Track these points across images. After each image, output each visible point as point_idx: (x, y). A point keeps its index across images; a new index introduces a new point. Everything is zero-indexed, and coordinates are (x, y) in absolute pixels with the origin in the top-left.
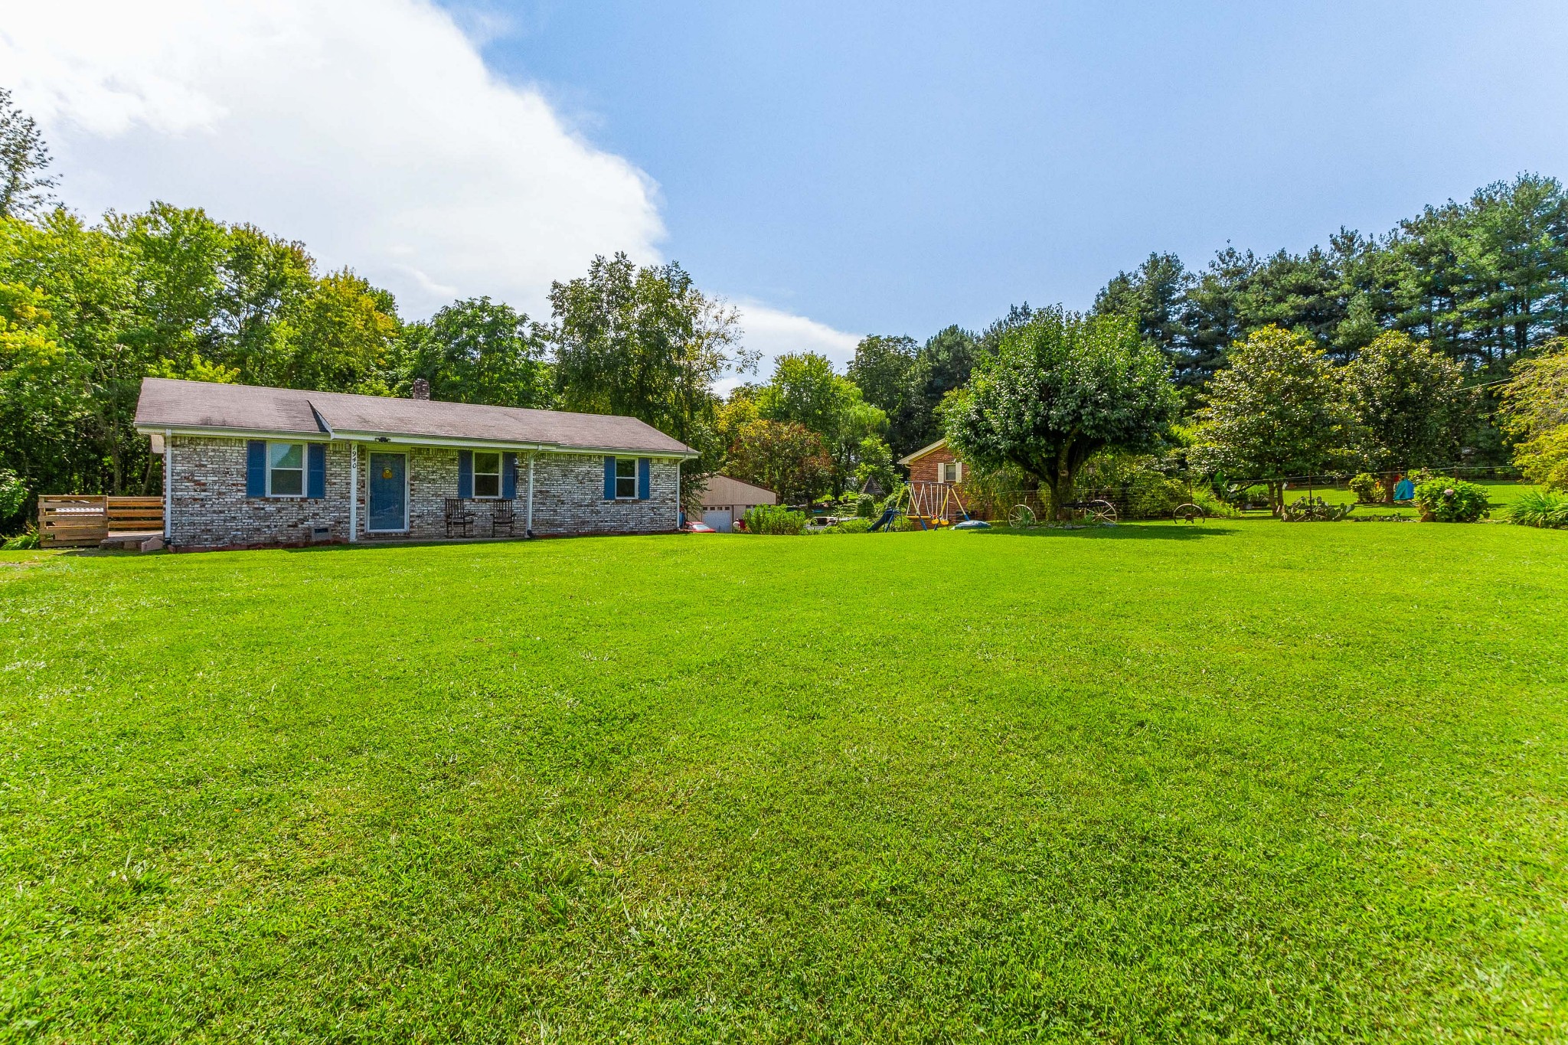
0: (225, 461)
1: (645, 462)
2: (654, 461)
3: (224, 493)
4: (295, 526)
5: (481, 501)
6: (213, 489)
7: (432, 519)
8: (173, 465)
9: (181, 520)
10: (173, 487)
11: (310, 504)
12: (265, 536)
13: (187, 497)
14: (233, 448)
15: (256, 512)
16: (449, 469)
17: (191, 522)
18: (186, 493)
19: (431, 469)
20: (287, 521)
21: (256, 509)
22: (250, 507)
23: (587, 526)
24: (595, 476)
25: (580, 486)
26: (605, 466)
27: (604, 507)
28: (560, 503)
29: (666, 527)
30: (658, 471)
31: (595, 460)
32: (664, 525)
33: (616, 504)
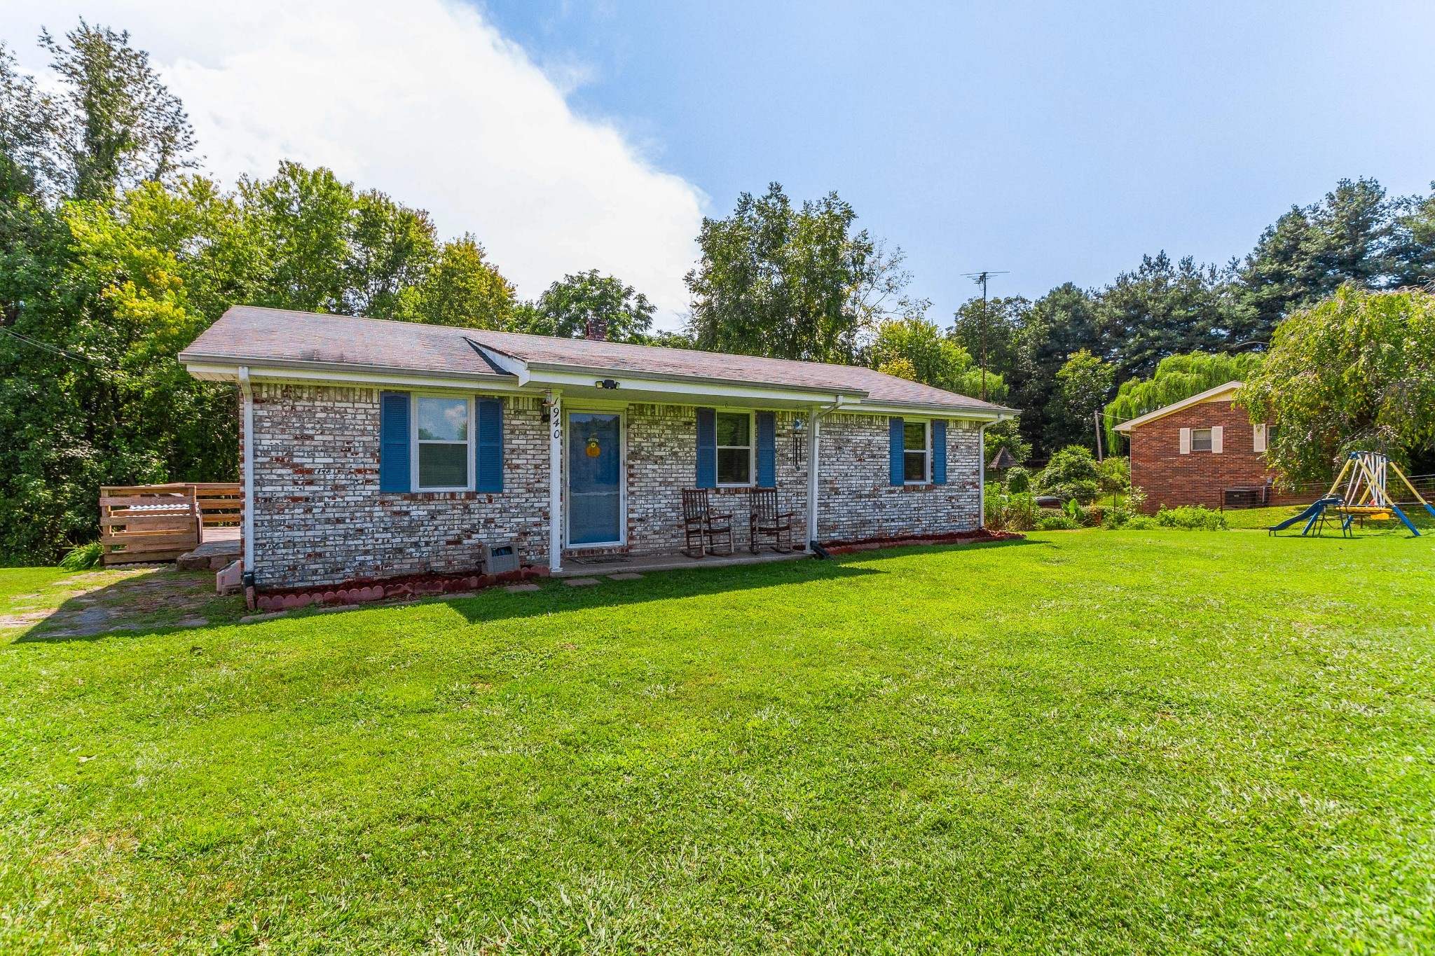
0: (344, 428)
1: (940, 426)
2: (951, 425)
3: (344, 487)
4: (458, 542)
5: (728, 491)
6: (325, 480)
7: (659, 523)
8: (257, 436)
9: (271, 538)
10: (258, 477)
11: (480, 502)
12: (410, 561)
13: (282, 495)
14: (356, 405)
15: (397, 519)
16: (682, 440)
17: (289, 541)
18: (280, 488)
19: (658, 440)
20: (445, 535)
21: (396, 513)
22: (386, 511)
23: (868, 528)
24: (877, 449)
25: (859, 466)
26: (889, 433)
27: (890, 497)
28: (833, 493)
29: (967, 526)
30: (957, 440)
31: (877, 424)
32: (964, 524)
33: (905, 492)
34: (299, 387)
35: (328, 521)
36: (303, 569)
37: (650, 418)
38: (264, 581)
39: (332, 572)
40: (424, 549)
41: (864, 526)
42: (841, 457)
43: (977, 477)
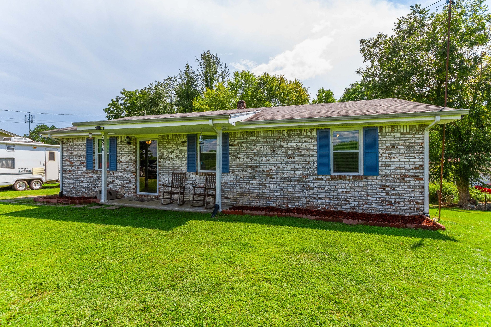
0: (79, 150)
1: (373, 131)
2: (386, 130)
3: (79, 168)
5: (202, 174)
6: (75, 165)
8: (63, 153)
9: (66, 182)
10: (63, 165)
11: (111, 174)
12: (93, 192)
13: (67, 170)
14: (82, 143)
15: (90, 178)
17: (69, 183)
19: (170, 150)
21: (90, 177)
22: (88, 176)
23: (297, 202)
24: (305, 151)
25: (289, 162)
26: (317, 140)
27: (317, 183)
28: (269, 178)
29: (406, 211)
30: (393, 142)
31: (305, 134)
32: (403, 208)
33: (332, 180)
34: (71, 138)
35: (76, 178)
36: (71, 191)
37: (167, 141)
38: (65, 194)
39: (77, 193)
40: (97, 189)
41: (293, 200)
42: (275, 156)
43: (421, 171)
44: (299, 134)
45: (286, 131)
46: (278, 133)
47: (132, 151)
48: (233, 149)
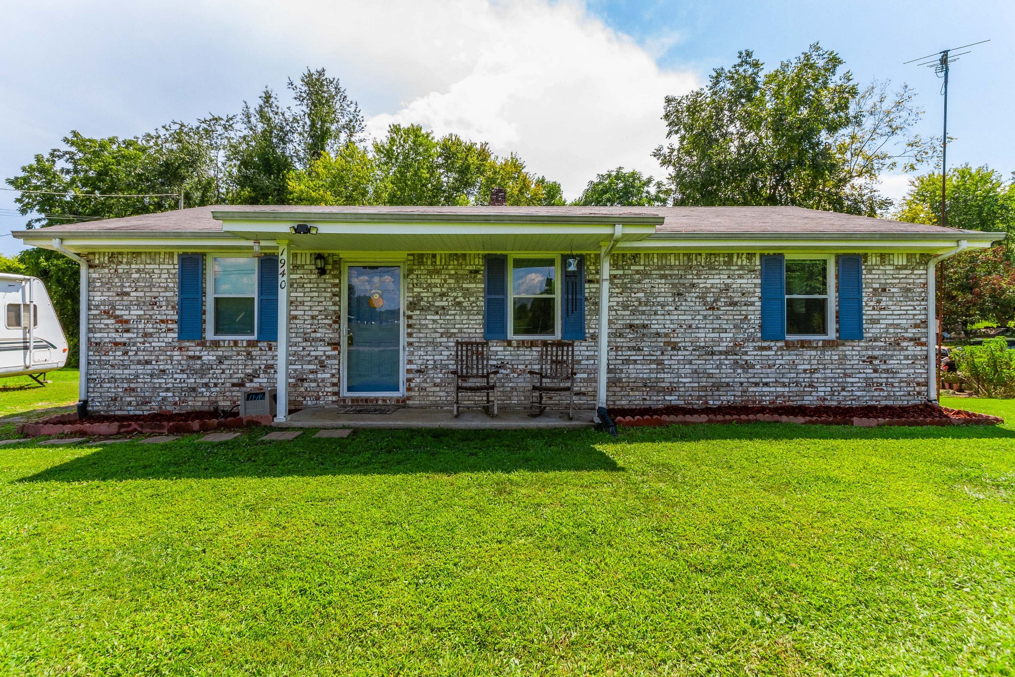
0: (151, 286)
1: (851, 262)
2: (873, 260)
3: (151, 335)
4: (241, 385)
5: (521, 344)
6: (137, 328)
7: (441, 375)
8: (91, 293)
9: (100, 374)
10: (91, 326)
11: (261, 350)
12: (202, 399)
13: (107, 340)
14: (161, 267)
15: (191, 362)
16: (467, 289)
17: (112, 377)
18: (106, 335)
19: (439, 290)
20: (231, 378)
21: (191, 357)
22: (183, 356)
23: (724, 393)
24: (740, 294)
25: (710, 315)
26: (761, 274)
27: (761, 355)
28: (670, 348)
29: (903, 398)
30: (883, 281)
31: (739, 263)
32: (898, 394)
33: (787, 350)
34: (121, 253)
35: (139, 362)
36: (121, 400)
37: (431, 268)
38: (95, 408)
39: (142, 404)
40: (213, 390)
41: (718, 390)
42: (681, 305)
43: (923, 330)
44: (729, 263)
45: (704, 256)
46: (689, 258)
47: (329, 290)
48: (594, 290)
